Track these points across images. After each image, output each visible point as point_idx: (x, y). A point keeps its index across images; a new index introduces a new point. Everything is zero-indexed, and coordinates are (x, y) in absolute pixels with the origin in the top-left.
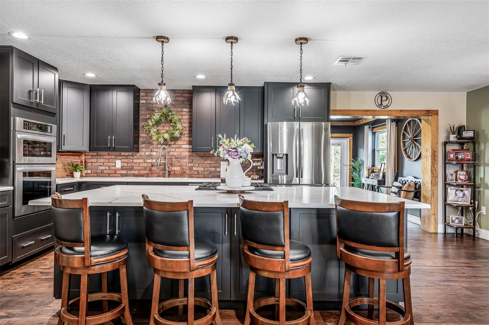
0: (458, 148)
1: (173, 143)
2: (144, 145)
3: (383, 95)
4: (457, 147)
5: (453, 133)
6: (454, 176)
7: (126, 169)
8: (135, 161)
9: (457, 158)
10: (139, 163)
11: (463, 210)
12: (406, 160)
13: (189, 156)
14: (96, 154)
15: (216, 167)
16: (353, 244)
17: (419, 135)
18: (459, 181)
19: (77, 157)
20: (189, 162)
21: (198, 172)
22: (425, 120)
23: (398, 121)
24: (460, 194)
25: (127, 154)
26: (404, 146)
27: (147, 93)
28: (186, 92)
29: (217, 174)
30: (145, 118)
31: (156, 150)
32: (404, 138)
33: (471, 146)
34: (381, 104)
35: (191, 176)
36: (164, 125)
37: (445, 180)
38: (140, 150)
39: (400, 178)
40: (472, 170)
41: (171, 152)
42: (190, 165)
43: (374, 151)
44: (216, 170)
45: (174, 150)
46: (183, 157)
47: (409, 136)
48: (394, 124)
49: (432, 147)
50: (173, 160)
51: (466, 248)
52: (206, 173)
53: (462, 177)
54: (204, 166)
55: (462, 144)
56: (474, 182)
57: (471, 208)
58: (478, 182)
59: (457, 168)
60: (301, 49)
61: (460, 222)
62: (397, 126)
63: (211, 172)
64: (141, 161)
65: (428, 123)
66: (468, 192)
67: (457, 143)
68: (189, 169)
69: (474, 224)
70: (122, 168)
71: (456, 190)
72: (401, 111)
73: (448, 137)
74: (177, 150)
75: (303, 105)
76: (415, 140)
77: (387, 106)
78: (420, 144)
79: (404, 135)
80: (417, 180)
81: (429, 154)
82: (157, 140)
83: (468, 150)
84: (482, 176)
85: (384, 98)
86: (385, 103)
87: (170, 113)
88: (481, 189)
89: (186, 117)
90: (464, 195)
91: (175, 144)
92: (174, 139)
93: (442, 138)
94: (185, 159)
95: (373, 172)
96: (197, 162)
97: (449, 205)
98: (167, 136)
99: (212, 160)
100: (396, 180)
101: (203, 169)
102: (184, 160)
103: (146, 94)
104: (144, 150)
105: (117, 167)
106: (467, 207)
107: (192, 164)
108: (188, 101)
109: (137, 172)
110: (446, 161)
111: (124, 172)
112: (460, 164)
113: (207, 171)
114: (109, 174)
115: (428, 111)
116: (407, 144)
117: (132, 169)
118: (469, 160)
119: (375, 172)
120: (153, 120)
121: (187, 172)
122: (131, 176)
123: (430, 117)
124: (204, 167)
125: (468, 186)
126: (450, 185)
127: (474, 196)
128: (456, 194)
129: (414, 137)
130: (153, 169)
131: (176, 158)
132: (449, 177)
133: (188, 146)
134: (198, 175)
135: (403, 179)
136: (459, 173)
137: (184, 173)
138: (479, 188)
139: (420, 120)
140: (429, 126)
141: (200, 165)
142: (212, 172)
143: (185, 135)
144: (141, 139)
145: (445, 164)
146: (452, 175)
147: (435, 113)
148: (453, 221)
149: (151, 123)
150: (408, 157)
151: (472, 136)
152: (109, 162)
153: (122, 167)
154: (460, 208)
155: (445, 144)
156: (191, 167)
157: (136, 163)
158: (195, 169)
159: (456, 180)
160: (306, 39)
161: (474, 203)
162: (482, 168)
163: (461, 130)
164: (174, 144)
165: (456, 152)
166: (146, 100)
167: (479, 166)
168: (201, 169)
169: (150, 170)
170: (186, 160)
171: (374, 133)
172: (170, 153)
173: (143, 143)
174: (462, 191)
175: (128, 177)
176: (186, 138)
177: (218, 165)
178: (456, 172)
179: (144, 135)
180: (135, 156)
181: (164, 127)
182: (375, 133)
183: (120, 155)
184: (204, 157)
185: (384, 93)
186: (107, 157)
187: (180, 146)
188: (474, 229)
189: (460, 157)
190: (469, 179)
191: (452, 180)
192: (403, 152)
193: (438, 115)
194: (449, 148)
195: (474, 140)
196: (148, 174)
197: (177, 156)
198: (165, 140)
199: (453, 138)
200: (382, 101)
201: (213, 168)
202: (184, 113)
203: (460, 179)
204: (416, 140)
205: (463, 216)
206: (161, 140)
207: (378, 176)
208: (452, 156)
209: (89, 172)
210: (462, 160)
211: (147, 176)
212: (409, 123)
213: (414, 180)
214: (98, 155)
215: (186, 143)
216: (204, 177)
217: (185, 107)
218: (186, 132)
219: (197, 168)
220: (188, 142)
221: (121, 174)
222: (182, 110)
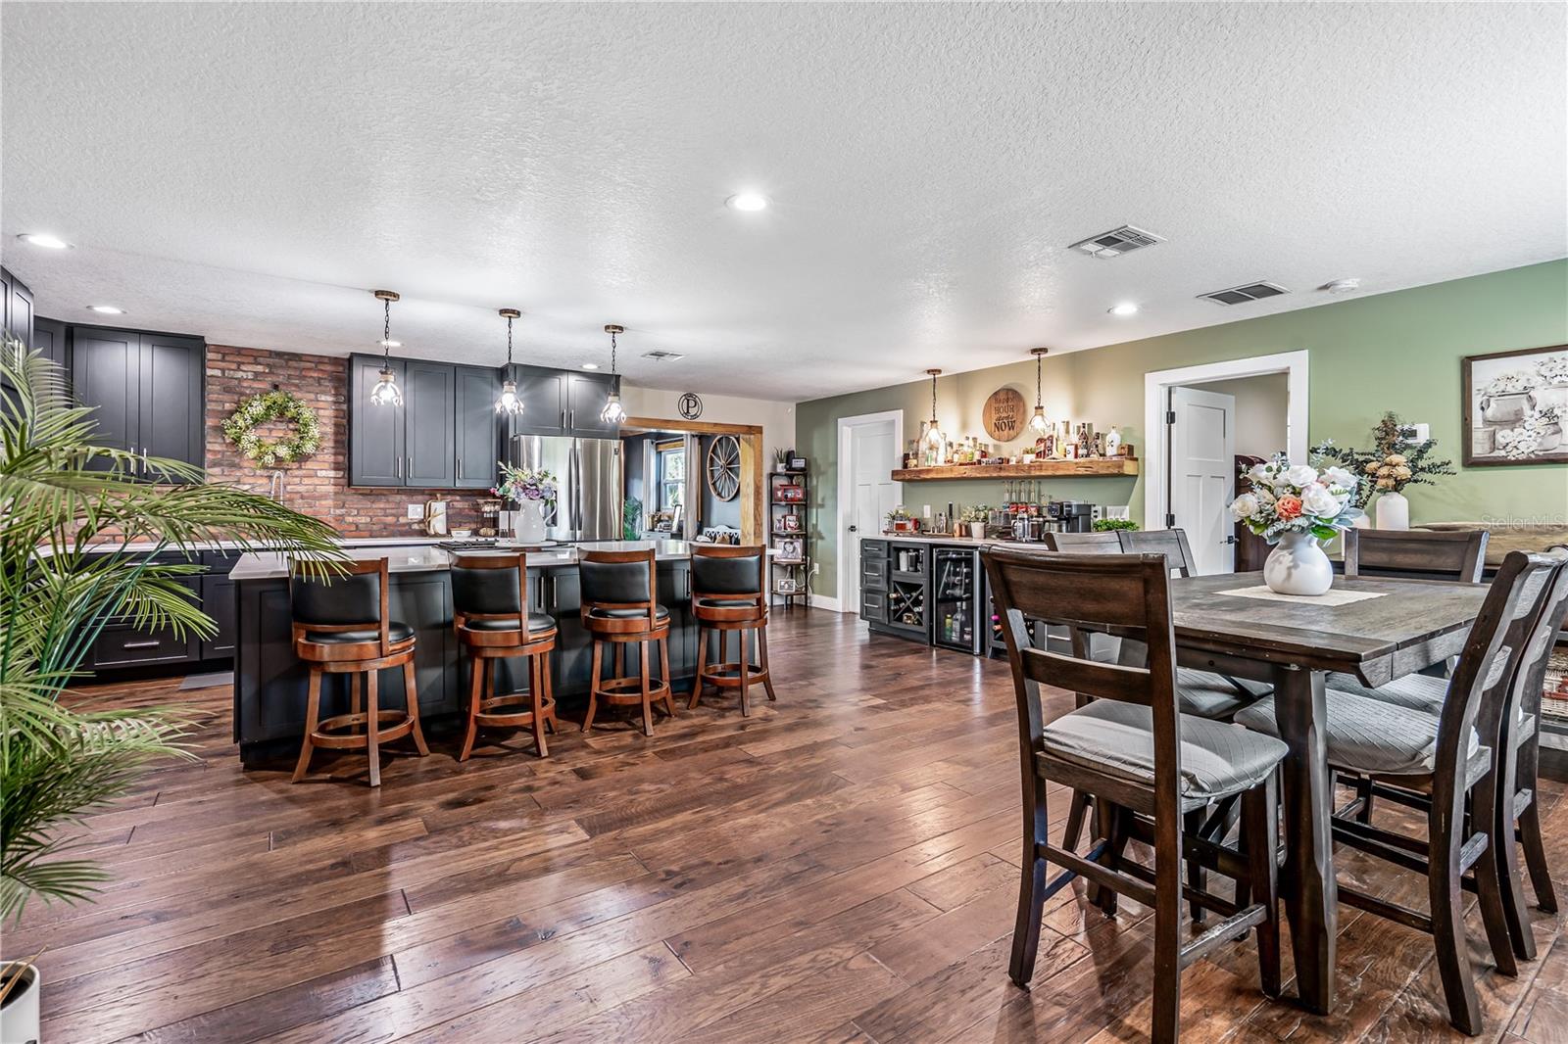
0: (786, 483)
1: (295, 465)
2: (217, 469)
3: (689, 396)
4: (784, 481)
5: (781, 462)
6: (782, 522)
9: (786, 496)
11: (793, 570)
12: (716, 499)
13: (336, 493)
15: (397, 517)
16: (713, 597)
17: (735, 462)
18: (789, 529)
20: (336, 507)
21: (357, 526)
22: (748, 441)
23: (703, 439)
24: (790, 548)
26: (713, 477)
27: (224, 355)
28: (326, 360)
30: (220, 408)
31: (252, 481)
32: (712, 465)
33: (801, 480)
34: (688, 412)
36: (272, 427)
37: (772, 529)
39: (706, 530)
40: (803, 513)
41: (289, 484)
42: (338, 512)
43: (659, 484)
44: (398, 520)
45: (297, 480)
46: (322, 496)
47: (721, 462)
48: (696, 439)
49: (755, 482)
51: (798, 618)
52: (375, 527)
53: (792, 524)
54: (371, 514)
55: (791, 477)
56: (806, 531)
57: (802, 567)
58: (810, 529)
59: (785, 511)
60: (614, 341)
61: (790, 587)
62: (700, 443)
63: (386, 526)
65: (750, 445)
66: (799, 544)
67: (786, 475)
68: (337, 520)
69: (806, 590)
71: (786, 543)
72: (716, 424)
73: (775, 467)
74: (306, 481)
75: (614, 421)
76: (730, 469)
77: (695, 416)
78: (738, 476)
79: (712, 459)
80: (733, 531)
81: (751, 490)
82: (259, 458)
83: (798, 485)
84: (814, 522)
85: (692, 403)
86: (693, 411)
87: (291, 404)
88: (814, 540)
89: (328, 413)
90: (794, 548)
91: (300, 468)
92: (300, 457)
93: (767, 469)
94: (326, 499)
95: (659, 520)
96: (355, 506)
97: (776, 564)
98: (283, 451)
99: (388, 502)
100: (700, 532)
101: (368, 519)
102: (323, 502)
103: (224, 357)
106: (798, 566)
107: (343, 510)
108: (330, 381)
110: (773, 502)
112: (790, 504)
113: (378, 524)
115: (750, 427)
116: (716, 475)
118: (800, 500)
119: (662, 521)
120: (247, 416)
123: (752, 436)
124: (370, 516)
125: (798, 536)
126: (778, 535)
127: (806, 552)
128: (785, 549)
129: (730, 464)
131: (302, 497)
132: (776, 524)
133: (332, 474)
134: (358, 532)
135: (711, 530)
136: (788, 517)
138: (811, 538)
139: (738, 439)
140: (752, 450)
141: (361, 512)
142: (390, 525)
143: (326, 451)
144: (209, 456)
145: (772, 505)
146: (779, 521)
147: (759, 430)
148: (782, 587)
149: (241, 423)
150: (719, 494)
151: (803, 466)
154: (789, 568)
155: (772, 476)
156: (340, 515)
158: (349, 519)
159: (785, 529)
160: (621, 329)
161: (806, 560)
162: (814, 510)
163: (789, 457)
164: (298, 469)
165: (785, 488)
166: (223, 371)
167: (811, 508)
170: (330, 502)
171: (659, 453)
172: (289, 487)
173: (214, 465)
174: (792, 543)
176: (328, 457)
177: (401, 511)
178: (784, 517)
179: (217, 447)
181: (270, 430)
182: (661, 452)
184: (369, 495)
185: (691, 395)
187: (312, 472)
188: (806, 594)
189: (789, 495)
190: (800, 527)
191: (780, 528)
192: (711, 488)
193: (761, 433)
194: (778, 482)
195: (804, 472)
197: (306, 494)
198: (279, 460)
199: (781, 468)
200: (688, 407)
201: (390, 518)
202: (321, 405)
203: (790, 527)
204: (732, 466)
205: (792, 578)
206: (269, 459)
207: (669, 527)
208: (779, 494)
210: (792, 499)
212: (719, 441)
213: (729, 531)
215: (327, 466)
216: (371, 536)
217: (324, 393)
218: (329, 444)
219: (355, 518)
220: (332, 465)
222: (316, 397)
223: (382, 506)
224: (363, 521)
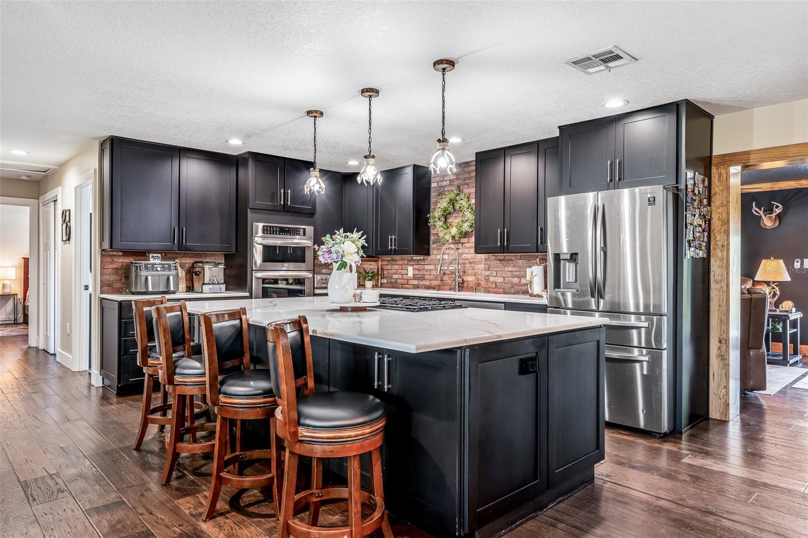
1: (465, 240)
2: (435, 245)
7: (418, 279)
8: (427, 267)
10: (431, 270)
13: (486, 260)
14: (390, 259)
15: (519, 277)
19: (373, 263)
20: (485, 269)
21: (496, 285)
25: (418, 258)
29: (522, 288)
31: (448, 252)
35: (487, 291)
36: (457, 215)
38: (431, 252)
41: (463, 254)
42: (487, 273)
44: (520, 281)
45: (467, 250)
46: (478, 262)
50: (466, 265)
52: (507, 286)
54: (504, 275)
64: (432, 267)
68: (485, 280)
70: (415, 278)
82: (444, 237)
92: (465, 235)
94: (480, 264)
96: (495, 269)
99: (515, 266)
101: (503, 279)
102: (479, 266)
104: (435, 252)
105: (409, 275)
107: (489, 272)
109: (427, 283)
111: (415, 282)
113: (509, 283)
114: (402, 284)
117: (422, 278)
121: (483, 283)
122: (422, 288)
124: (504, 277)
130: (444, 279)
131: (470, 263)
134: (496, 289)
137: (479, 285)
141: (498, 274)
142: (516, 285)
144: (432, 237)
152: (402, 269)
153: (413, 275)
156: (487, 276)
157: (427, 270)
158: (492, 279)
164: (468, 242)
166: (438, 182)
168: (500, 280)
169: (442, 280)
170: (482, 266)
172: (464, 256)
173: (433, 243)
175: (420, 289)
177: (522, 273)
180: (426, 261)
181: (455, 217)
183: (412, 260)
184: (504, 260)
186: (400, 262)
196: (440, 286)
197: (471, 260)
198: (452, 237)
201: (516, 279)
206: (448, 238)
209: (385, 281)
211: (439, 288)
214: (392, 260)
216: (505, 293)
219: (495, 278)
221: (413, 284)
223: (510, 269)
224: (499, 281)
